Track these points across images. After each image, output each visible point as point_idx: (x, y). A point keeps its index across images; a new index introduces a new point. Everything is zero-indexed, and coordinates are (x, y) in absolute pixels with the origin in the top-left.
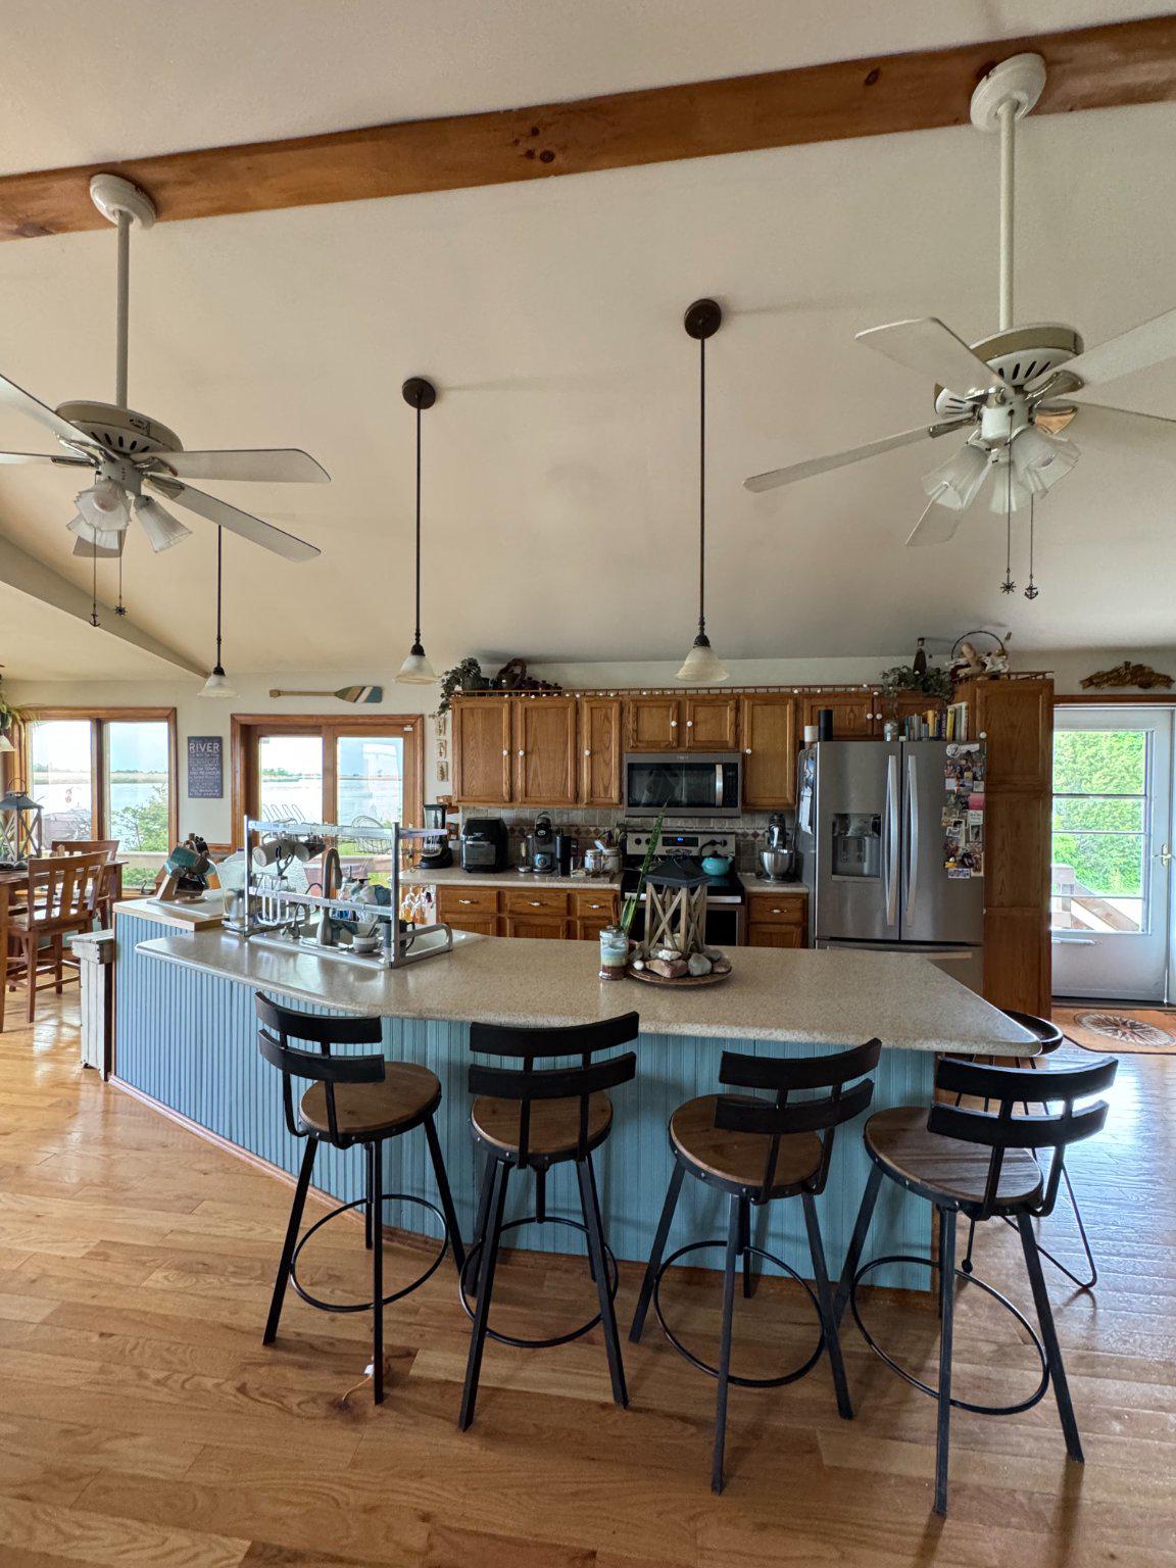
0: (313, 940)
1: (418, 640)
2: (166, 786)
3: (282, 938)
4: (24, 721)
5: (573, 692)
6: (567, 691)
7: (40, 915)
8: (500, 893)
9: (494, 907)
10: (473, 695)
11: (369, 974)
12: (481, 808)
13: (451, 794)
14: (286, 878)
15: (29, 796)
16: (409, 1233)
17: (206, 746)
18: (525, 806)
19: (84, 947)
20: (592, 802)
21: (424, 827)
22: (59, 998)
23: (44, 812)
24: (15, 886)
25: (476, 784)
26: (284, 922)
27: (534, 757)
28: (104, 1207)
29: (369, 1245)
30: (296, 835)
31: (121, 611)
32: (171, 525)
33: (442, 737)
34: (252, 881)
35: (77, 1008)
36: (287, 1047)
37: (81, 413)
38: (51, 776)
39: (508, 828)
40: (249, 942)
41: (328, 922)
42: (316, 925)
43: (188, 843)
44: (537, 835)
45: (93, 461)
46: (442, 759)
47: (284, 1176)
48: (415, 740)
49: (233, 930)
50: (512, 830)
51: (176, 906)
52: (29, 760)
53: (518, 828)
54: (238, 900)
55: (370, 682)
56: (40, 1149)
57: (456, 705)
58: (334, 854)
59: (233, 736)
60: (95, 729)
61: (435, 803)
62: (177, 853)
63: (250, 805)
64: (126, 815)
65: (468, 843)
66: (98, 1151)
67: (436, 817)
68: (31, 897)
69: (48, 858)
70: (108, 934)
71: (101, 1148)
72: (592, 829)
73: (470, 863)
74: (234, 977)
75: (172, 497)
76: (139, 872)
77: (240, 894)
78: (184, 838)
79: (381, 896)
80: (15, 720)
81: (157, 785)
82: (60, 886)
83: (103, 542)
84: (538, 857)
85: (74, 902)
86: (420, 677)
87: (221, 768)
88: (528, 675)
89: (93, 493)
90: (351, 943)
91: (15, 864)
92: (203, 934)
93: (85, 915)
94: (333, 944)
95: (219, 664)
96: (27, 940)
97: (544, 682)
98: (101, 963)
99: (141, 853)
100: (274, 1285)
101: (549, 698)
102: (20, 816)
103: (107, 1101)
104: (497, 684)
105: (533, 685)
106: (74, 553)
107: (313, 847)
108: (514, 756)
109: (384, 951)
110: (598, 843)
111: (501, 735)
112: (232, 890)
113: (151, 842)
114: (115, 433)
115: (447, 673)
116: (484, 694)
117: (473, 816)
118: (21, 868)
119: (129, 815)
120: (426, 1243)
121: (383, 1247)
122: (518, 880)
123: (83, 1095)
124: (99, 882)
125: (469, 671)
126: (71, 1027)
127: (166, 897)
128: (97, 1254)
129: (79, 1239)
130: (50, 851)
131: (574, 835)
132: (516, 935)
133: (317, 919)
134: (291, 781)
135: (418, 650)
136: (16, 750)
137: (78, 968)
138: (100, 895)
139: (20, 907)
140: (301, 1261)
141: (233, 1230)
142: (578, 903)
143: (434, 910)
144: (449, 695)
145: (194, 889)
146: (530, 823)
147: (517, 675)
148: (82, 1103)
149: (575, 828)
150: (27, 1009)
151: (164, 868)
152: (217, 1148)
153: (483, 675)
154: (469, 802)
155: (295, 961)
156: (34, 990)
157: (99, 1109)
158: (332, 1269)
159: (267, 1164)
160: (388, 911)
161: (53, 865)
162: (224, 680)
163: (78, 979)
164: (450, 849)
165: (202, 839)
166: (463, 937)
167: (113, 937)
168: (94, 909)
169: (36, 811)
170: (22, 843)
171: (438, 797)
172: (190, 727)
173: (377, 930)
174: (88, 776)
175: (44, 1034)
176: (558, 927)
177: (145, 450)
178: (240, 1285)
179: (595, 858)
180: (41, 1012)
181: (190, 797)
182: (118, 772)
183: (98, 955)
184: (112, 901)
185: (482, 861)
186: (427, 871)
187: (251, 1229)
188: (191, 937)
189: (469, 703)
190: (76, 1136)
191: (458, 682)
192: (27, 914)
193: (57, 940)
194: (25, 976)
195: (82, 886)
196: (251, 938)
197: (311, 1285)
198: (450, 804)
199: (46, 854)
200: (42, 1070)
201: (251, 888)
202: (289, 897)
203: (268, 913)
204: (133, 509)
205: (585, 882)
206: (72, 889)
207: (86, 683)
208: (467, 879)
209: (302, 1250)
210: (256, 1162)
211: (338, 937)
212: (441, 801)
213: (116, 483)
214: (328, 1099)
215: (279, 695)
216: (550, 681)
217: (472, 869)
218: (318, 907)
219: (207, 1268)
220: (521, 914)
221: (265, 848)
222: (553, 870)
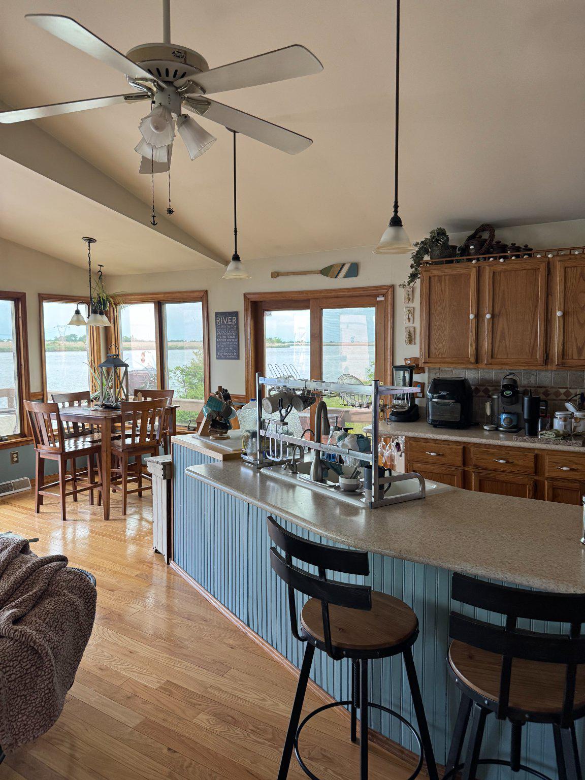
0: (306, 476)
1: (396, 211)
2: (202, 351)
3: (283, 472)
4: (116, 305)
5: (546, 252)
6: (539, 252)
7: (129, 441)
8: (465, 449)
9: (459, 460)
10: (441, 263)
11: (354, 511)
12: (446, 369)
13: (418, 356)
14: (286, 424)
15: (120, 357)
16: (387, 739)
17: (227, 319)
18: (490, 366)
19: (154, 465)
20: (564, 363)
21: (393, 384)
22: (140, 500)
23: (129, 369)
24: (114, 420)
25: (442, 346)
26: (285, 459)
27: (501, 319)
28: (168, 656)
29: (354, 739)
30: (294, 390)
31: (170, 211)
32: (202, 135)
33: (411, 305)
34: (262, 425)
35: (150, 508)
36: (291, 565)
37: (141, 55)
38: (133, 344)
39: (473, 388)
40: (260, 473)
41: (319, 462)
42: (310, 463)
43: (217, 393)
44: (503, 395)
45: (150, 94)
46: (410, 324)
47: (287, 664)
48: (386, 309)
49: (249, 463)
50: (477, 390)
51: (210, 440)
52: (119, 333)
53: (483, 388)
54: (252, 439)
55: (348, 258)
56: (131, 605)
57: (425, 274)
58: (323, 406)
59: (246, 310)
60: (157, 308)
61: (403, 364)
62: (211, 401)
63: (258, 365)
64: (177, 372)
65: (433, 400)
66: (163, 615)
67: (404, 377)
68: (123, 428)
69: (132, 401)
70: (168, 458)
71: (166, 613)
72: (563, 391)
73: (436, 419)
74: (250, 499)
75: (201, 112)
76: (186, 414)
77: (254, 434)
78: (215, 389)
79: (362, 443)
80: (110, 304)
81: (195, 351)
82: (139, 421)
83: (157, 158)
84: (504, 416)
85: (148, 433)
86: (397, 247)
87: (238, 336)
88: (496, 239)
89: (150, 119)
90: (338, 482)
91: (114, 405)
92: (229, 464)
93: (154, 444)
94: (323, 481)
95: (236, 252)
96: (122, 458)
97: (514, 244)
98: (164, 479)
99: (186, 400)
100: (282, 750)
101: (519, 261)
102: (115, 372)
103: (169, 579)
104: (465, 251)
105: (502, 248)
106: (140, 172)
107: (308, 399)
108: (481, 319)
109: (365, 492)
110: (569, 406)
111: (468, 299)
112: (248, 431)
113: (193, 393)
114: (163, 65)
115: (417, 244)
116: (451, 262)
117: (439, 376)
118: (117, 408)
119: (178, 373)
120: (402, 752)
121: (369, 746)
122: (483, 437)
123: (155, 572)
124: (162, 420)
125: (437, 241)
126: (147, 521)
127: (204, 434)
128: (165, 689)
129: (155, 676)
130: (133, 397)
131: (542, 397)
132: (481, 489)
133: (309, 458)
134: (284, 347)
135: (396, 222)
136: (112, 325)
137: (151, 480)
138: (164, 429)
139: (117, 435)
140: (303, 737)
141: (252, 697)
142: (547, 463)
143: (403, 458)
144: (418, 265)
145: (223, 429)
146: (495, 384)
147: (486, 240)
148: (154, 578)
149: (544, 390)
150: (122, 506)
151: (202, 412)
152: (240, 631)
153: (450, 244)
154: (436, 363)
155: (294, 491)
156: (126, 493)
157: (165, 584)
158: (325, 750)
159: (274, 651)
160: (369, 458)
161: (136, 406)
162: (240, 265)
163: (151, 488)
164: (417, 405)
165: (226, 391)
166: (434, 487)
167: (171, 460)
168: (160, 439)
169: (124, 368)
170: (117, 390)
171: (406, 359)
172: (217, 306)
173: (358, 473)
174: (154, 345)
175: (132, 523)
176: (525, 485)
177: (183, 76)
178: (256, 741)
179: (565, 420)
180: (131, 508)
181: (217, 358)
182: (171, 341)
183: (162, 472)
184: (171, 435)
185: (447, 417)
186: (396, 423)
187: (264, 700)
188: (220, 465)
189: (436, 271)
190: (150, 601)
191: (427, 252)
192: (121, 440)
193: (139, 459)
194: (120, 483)
195: (152, 422)
196: (262, 470)
197: (309, 758)
198: (417, 365)
199: (131, 399)
200: (132, 549)
201: (261, 431)
202: (289, 440)
203: (273, 451)
204: (176, 128)
205: (555, 444)
206: (147, 424)
207: (150, 275)
208: (433, 433)
209: (303, 728)
210: (267, 648)
211: (327, 475)
212: (409, 362)
213: (165, 108)
214: (323, 615)
215: (278, 276)
216: (520, 243)
217: (438, 424)
218: (310, 449)
219: (235, 722)
220: (486, 469)
221: (271, 399)
222: (520, 429)
